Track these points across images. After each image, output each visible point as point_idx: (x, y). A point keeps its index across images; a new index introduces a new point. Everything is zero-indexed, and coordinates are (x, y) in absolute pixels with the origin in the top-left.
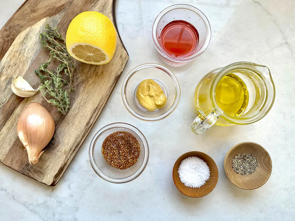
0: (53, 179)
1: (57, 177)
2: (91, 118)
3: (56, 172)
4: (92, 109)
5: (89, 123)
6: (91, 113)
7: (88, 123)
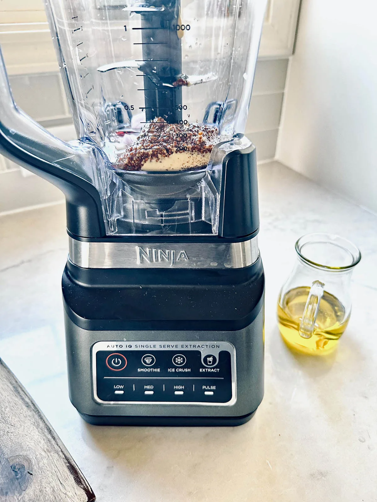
0: (79, 488)
1: (81, 482)
2: (23, 399)
3: (71, 478)
4: (12, 393)
5: (27, 403)
6: (16, 396)
7: (28, 405)
